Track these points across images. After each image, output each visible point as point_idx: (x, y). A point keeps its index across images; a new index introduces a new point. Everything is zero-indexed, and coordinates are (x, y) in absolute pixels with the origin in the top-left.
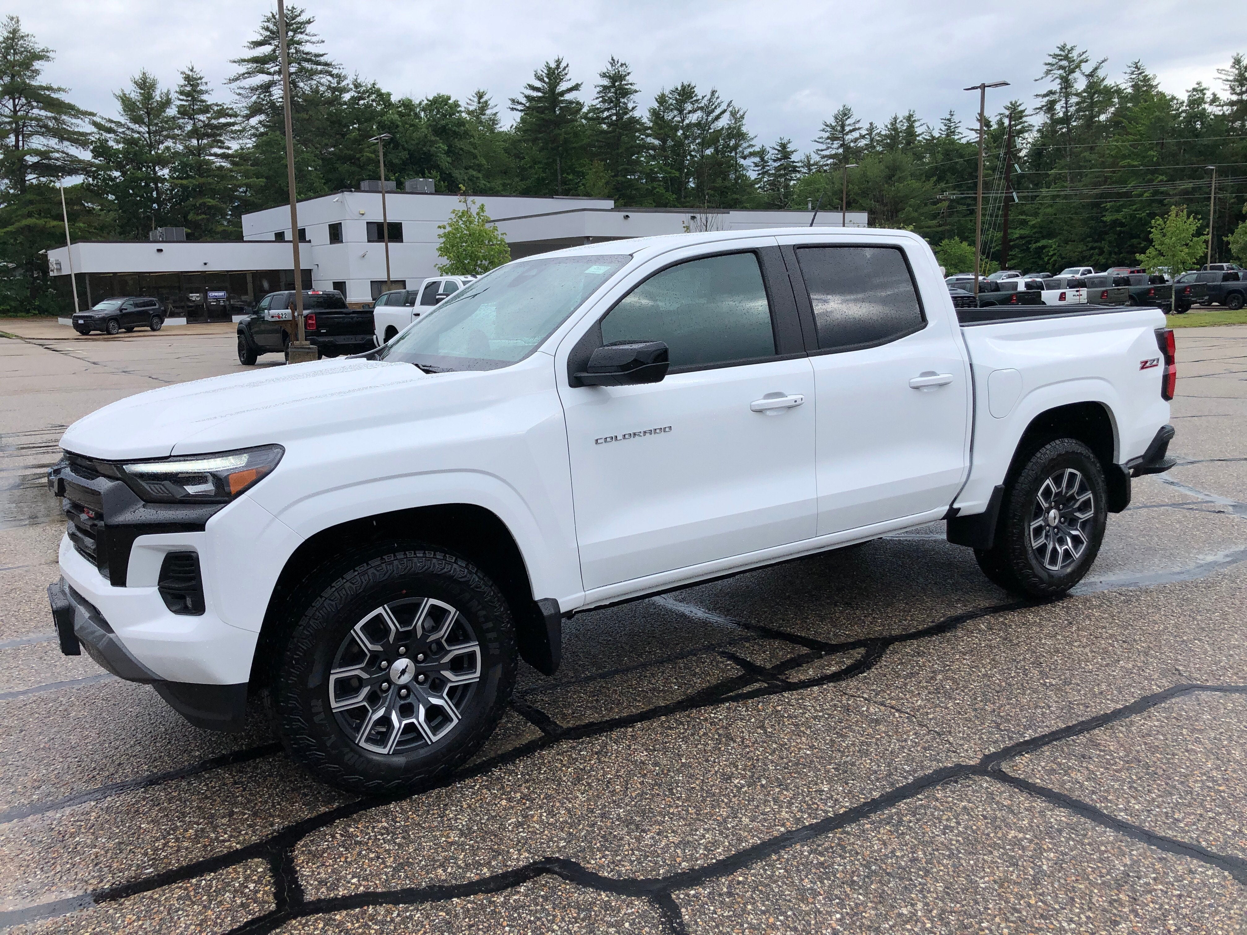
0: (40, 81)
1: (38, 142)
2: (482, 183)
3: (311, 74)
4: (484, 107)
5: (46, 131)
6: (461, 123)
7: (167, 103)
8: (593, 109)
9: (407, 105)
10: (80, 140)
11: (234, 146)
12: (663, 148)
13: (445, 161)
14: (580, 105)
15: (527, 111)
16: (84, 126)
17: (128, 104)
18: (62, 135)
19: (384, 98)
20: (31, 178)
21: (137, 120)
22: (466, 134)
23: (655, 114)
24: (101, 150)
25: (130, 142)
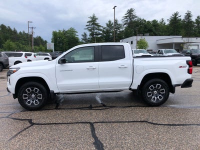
0: (96, 22)
1: (96, 31)
2: (161, 34)
3: (133, 18)
4: (163, 21)
5: (97, 29)
6: (158, 24)
7: (112, 24)
8: (183, 20)
9: (149, 22)
10: (101, 30)
11: (121, 30)
12: (198, 26)
13: (154, 31)
14: (181, 19)
15: (170, 21)
16: (102, 28)
17: (107, 25)
18: (99, 30)
19: (145, 21)
20: (95, 36)
21: (108, 27)
22: (159, 26)
23: (196, 20)
24: (103, 32)
25: (107, 30)
